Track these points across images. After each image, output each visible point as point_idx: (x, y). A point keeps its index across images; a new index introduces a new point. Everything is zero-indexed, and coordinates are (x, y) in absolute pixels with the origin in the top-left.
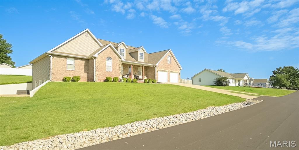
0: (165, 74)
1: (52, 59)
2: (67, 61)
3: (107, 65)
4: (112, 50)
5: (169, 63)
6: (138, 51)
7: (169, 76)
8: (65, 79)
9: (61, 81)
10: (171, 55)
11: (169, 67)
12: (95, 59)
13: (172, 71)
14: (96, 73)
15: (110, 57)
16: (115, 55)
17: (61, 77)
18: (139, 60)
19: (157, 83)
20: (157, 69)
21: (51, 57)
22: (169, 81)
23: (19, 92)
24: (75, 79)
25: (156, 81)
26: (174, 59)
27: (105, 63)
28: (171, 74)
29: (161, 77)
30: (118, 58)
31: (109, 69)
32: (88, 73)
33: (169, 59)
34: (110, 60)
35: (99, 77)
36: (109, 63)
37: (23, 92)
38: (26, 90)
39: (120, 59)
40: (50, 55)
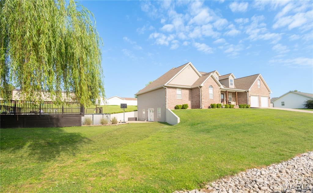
0: (257, 98)
1: (168, 90)
2: (177, 91)
3: (209, 93)
4: (213, 79)
5: (259, 87)
6: (228, 78)
7: (260, 100)
8: (178, 107)
9: (173, 108)
10: (260, 80)
11: (259, 91)
12: (201, 88)
13: (263, 95)
14: (202, 101)
15: (211, 86)
16: (216, 83)
17: (173, 105)
18: (230, 86)
19: (250, 108)
20: (249, 94)
21: (166, 89)
22: (260, 105)
23: (130, 119)
24: (185, 106)
25: (249, 105)
26: (264, 83)
27: (208, 91)
28: (262, 98)
29: (253, 102)
30: (218, 86)
31: (211, 97)
32: (192, 101)
33: (259, 84)
34: (212, 88)
35: (205, 105)
36: (211, 91)
37: (133, 119)
38: (134, 117)
39: (219, 87)
40: (165, 87)
